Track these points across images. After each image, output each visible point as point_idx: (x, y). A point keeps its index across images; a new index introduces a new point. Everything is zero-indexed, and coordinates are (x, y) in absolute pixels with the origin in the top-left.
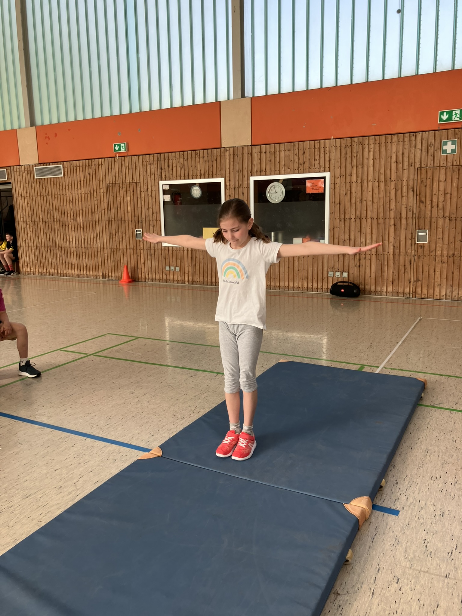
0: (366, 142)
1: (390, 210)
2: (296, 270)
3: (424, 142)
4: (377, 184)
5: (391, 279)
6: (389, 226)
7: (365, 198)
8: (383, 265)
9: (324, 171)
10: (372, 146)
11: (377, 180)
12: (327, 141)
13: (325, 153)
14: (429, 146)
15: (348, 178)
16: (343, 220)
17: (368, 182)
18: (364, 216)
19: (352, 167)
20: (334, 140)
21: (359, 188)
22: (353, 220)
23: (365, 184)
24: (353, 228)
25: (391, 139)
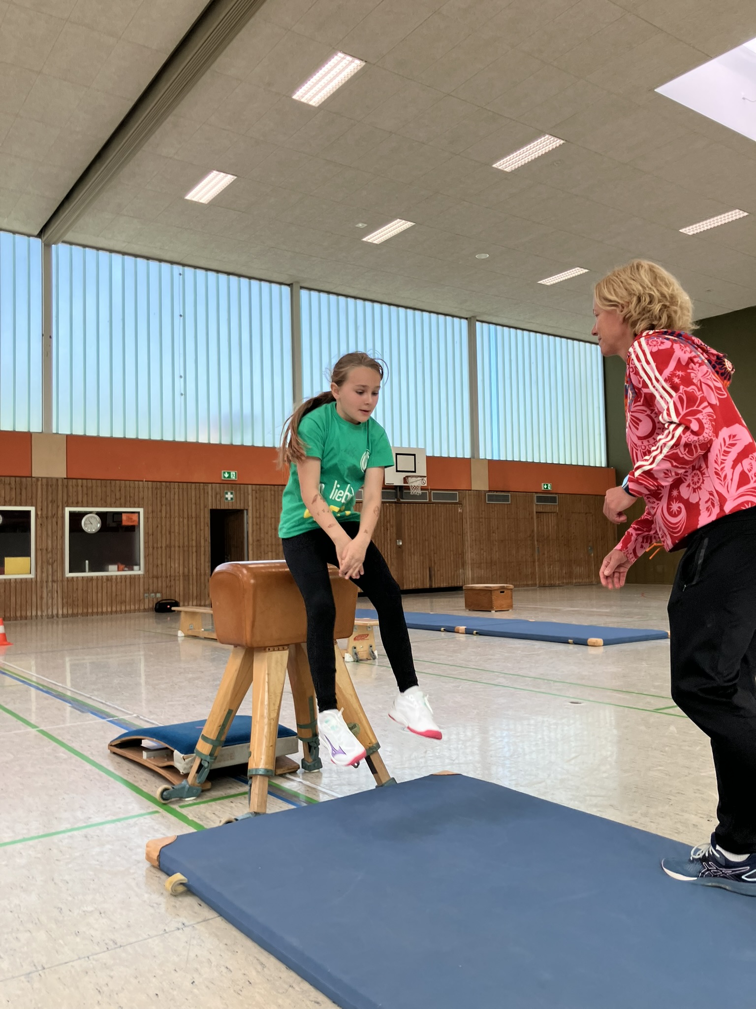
0: (172, 487)
1: (192, 540)
2: (114, 594)
3: (213, 490)
4: (181, 520)
5: (195, 594)
6: (193, 553)
7: (172, 531)
8: (189, 583)
9: (139, 507)
10: (176, 490)
11: (182, 516)
12: (140, 482)
13: (139, 492)
14: (217, 494)
15: (159, 513)
16: (155, 548)
17: (174, 518)
18: (172, 544)
19: (162, 505)
20: (147, 482)
21: (168, 523)
22: (164, 548)
23: (172, 519)
24: (164, 555)
25: (191, 486)
